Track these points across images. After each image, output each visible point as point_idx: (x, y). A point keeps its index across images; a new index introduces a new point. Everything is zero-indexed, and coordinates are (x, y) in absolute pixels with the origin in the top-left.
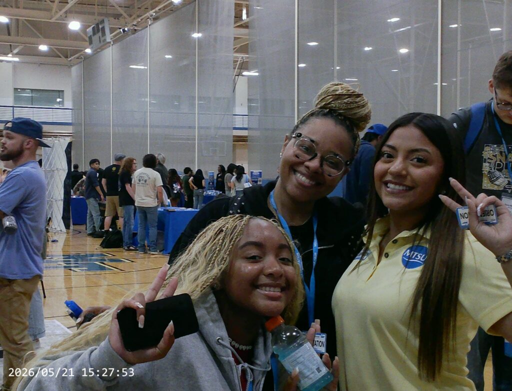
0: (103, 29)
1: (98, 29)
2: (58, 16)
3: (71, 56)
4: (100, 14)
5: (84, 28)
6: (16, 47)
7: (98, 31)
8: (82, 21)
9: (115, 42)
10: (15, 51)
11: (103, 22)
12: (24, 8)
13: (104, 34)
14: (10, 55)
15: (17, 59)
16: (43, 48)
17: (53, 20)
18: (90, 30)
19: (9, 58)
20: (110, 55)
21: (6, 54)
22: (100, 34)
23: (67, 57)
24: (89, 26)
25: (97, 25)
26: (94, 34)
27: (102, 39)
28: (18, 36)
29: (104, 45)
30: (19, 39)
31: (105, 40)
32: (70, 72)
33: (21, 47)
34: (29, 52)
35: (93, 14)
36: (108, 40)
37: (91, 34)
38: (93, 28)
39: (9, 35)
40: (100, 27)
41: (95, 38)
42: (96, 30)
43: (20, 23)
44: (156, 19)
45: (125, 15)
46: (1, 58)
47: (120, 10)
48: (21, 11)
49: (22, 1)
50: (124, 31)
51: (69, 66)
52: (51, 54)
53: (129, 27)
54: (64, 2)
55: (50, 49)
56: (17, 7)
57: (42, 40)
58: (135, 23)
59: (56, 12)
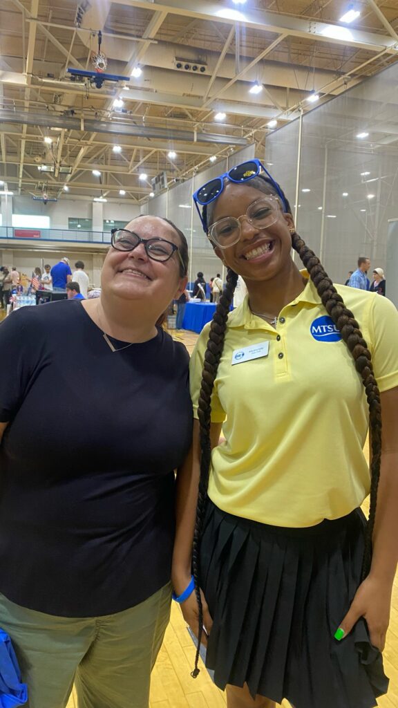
0: (163, 179)
1: (159, 179)
2: (133, 170)
3: (141, 198)
4: (160, 169)
5: (150, 179)
6: (105, 192)
7: (159, 181)
8: (148, 174)
9: (170, 188)
10: (105, 195)
11: (163, 174)
12: (111, 165)
13: (163, 183)
14: (101, 197)
15: (105, 200)
16: (122, 192)
17: (129, 173)
18: (153, 180)
19: (101, 199)
20: (166, 197)
21: (98, 197)
22: (161, 183)
23: (138, 199)
24: (153, 177)
25: (159, 176)
26: (157, 182)
28: (106, 184)
29: (164, 190)
30: (110, 186)
31: (163, 187)
32: (140, 209)
33: (108, 192)
34: (113, 195)
35: (156, 169)
36: (166, 187)
37: (154, 182)
38: (156, 179)
39: (101, 183)
40: (161, 177)
41: (157, 186)
42: (157, 180)
43: (108, 175)
44: (198, 172)
45: (177, 169)
46: (96, 199)
47: (175, 166)
48: (109, 167)
49: (109, 160)
50: (177, 180)
51: (140, 205)
52: (127, 197)
53: (180, 178)
54: (137, 161)
55: (127, 193)
56: (106, 164)
57: (122, 187)
58: (184, 175)
59: (132, 168)
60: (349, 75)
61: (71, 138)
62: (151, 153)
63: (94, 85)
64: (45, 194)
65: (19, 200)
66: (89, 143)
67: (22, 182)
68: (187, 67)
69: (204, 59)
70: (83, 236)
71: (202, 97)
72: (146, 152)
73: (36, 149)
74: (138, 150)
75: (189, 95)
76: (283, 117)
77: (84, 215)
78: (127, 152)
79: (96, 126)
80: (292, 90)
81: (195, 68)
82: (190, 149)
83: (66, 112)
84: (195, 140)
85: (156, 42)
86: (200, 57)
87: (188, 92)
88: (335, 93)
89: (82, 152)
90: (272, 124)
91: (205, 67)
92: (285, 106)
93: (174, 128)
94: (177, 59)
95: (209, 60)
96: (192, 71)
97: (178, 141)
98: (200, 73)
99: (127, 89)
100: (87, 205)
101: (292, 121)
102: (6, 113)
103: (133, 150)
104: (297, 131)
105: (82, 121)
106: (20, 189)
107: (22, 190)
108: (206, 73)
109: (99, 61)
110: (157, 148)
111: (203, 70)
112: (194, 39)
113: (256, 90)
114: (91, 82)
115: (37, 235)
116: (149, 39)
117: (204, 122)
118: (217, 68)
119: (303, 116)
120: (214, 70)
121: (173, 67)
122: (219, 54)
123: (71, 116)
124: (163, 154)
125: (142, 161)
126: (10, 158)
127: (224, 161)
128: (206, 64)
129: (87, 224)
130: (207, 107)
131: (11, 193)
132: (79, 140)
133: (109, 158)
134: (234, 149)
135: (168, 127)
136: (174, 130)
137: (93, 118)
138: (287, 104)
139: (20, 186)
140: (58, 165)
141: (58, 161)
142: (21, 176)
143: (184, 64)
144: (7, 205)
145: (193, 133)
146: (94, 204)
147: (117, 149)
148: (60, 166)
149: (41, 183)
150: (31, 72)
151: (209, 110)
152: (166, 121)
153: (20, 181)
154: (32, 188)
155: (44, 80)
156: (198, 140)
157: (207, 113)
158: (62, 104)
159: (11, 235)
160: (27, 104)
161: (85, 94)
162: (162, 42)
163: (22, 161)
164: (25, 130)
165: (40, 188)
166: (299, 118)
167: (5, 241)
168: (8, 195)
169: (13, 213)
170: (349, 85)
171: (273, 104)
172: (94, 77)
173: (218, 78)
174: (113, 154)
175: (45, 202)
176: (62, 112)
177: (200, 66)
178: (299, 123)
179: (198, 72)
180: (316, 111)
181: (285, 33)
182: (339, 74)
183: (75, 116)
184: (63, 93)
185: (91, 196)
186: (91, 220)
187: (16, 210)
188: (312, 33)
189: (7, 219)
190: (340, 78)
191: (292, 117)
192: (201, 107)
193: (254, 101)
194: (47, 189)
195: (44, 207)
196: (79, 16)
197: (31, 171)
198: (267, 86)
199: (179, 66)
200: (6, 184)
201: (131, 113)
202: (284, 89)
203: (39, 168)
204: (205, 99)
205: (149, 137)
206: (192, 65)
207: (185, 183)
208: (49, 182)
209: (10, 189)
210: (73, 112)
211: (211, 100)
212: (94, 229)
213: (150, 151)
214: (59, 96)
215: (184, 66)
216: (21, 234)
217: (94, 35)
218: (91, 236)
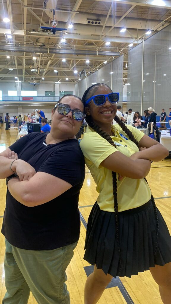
0: (84, 72)
4: (83, 68)
5: (78, 73)
6: (60, 79)
8: (77, 70)
9: (87, 76)
10: (60, 80)
11: (84, 70)
12: (62, 67)
13: (84, 74)
15: (60, 83)
16: (67, 79)
17: (70, 70)
18: (80, 73)
19: (58, 82)
20: (86, 80)
21: (57, 81)
22: (83, 74)
23: (74, 82)
24: (80, 72)
25: (82, 71)
27: (84, 75)
29: (84, 77)
30: (61, 77)
31: (84, 76)
32: (75, 86)
33: (61, 79)
34: (63, 80)
35: (81, 68)
36: (86, 76)
37: (81, 74)
38: (81, 72)
39: (58, 76)
40: (83, 72)
41: (82, 75)
43: (61, 72)
44: (99, 68)
45: (90, 68)
46: (56, 83)
47: (89, 66)
48: (61, 68)
49: (61, 65)
50: (90, 72)
51: (75, 84)
52: (69, 81)
53: (91, 71)
54: (73, 65)
55: (69, 79)
56: (60, 67)
57: (67, 76)
58: (93, 70)
59: (71, 68)
60: (165, 21)
61: (44, 57)
62: (79, 61)
63: (52, 33)
64: (34, 82)
65: (24, 84)
66: (52, 58)
67: (25, 77)
68: (92, 23)
69: (100, 18)
70: (51, 99)
71: (100, 35)
72: (77, 61)
73: (30, 62)
74: (73, 60)
75: (94, 35)
76: (136, 42)
77: (52, 90)
78: (68, 61)
79: (54, 51)
80: (139, 30)
81: (96, 23)
82: (95, 59)
83: (41, 46)
84: (97, 54)
85: (78, 13)
86: (98, 18)
87: (93, 34)
88: (159, 30)
89: (49, 63)
90: (131, 45)
91: (101, 22)
92: (136, 37)
93: (88, 50)
94: (88, 19)
95: (102, 19)
96: (94, 24)
97: (90, 55)
98: (99, 25)
99: (67, 34)
100: (52, 86)
101: (139, 44)
102: (17, 48)
103: (70, 60)
104: (142, 48)
105: (48, 49)
106: (24, 80)
107: (25, 80)
108: (101, 24)
109: (54, 22)
110: (81, 59)
111: (99, 23)
112: (96, 10)
113: (123, 31)
114: (51, 32)
115: (31, 99)
116: (75, 11)
117: (101, 46)
118: (105, 22)
119: (144, 41)
120: (104, 23)
121: (86, 23)
122: (106, 16)
123: (44, 47)
124: (84, 61)
125: (75, 65)
126: (19, 67)
127: (110, 63)
128: (101, 21)
129: (53, 93)
130: (102, 40)
131: (20, 82)
132: (48, 57)
133: (61, 64)
134: (114, 57)
135: (86, 50)
136: (89, 51)
137: (53, 47)
138: (137, 36)
139: (24, 78)
140: (39, 69)
141: (39, 67)
142: (24, 74)
143: (91, 21)
144: (19, 87)
145: (96, 51)
146: (55, 84)
147: (64, 60)
148: (40, 69)
149: (33, 77)
150: (26, 29)
151: (102, 41)
152: (85, 47)
153: (24, 76)
154: (29, 79)
155: (31, 32)
156: (98, 55)
157: (102, 42)
158: (40, 42)
159: (21, 100)
160: (25, 43)
161: (49, 37)
162: (81, 12)
163: (24, 68)
164: (24, 55)
165: (32, 79)
166: (143, 42)
167: (19, 102)
168: (19, 83)
169: (22, 90)
170: (164, 26)
171: (131, 37)
172: (52, 30)
173: (106, 27)
174: (63, 63)
175: (35, 85)
176: (39, 46)
177: (98, 22)
178: (143, 44)
179: (97, 24)
180: (150, 38)
181: (135, 4)
182: (160, 21)
183: (45, 47)
184: (40, 37)
185: (54, 81)
186: (54, 91)
187: (22, 88)
188: (147, 3)
189: (19, 93)
190: (161, 23)
191: (139, 42)
192: (99, 40)
193: (122, 36)
194: (35, 79)
195: (34, 87)
196: (45, 3)
197: (28, 72)
198: (128, 29)
199: (89, 22)
200: (18, 78)
201: (69, 44)
202: (136, 29)
203: (31, 70)
204: (101, 36)
205: (77, 54)
206: (95, 21)
207: (94, 73)
208: (36, 76)
209: (20, 80)
210: (44, 45)
211: (104, 36)
212: (56, 95)
213: (78, 60)
214: (38, 39)
215: (91, 23)
216: (25, 99)
217: (51, 12)
218: (54, 99)
